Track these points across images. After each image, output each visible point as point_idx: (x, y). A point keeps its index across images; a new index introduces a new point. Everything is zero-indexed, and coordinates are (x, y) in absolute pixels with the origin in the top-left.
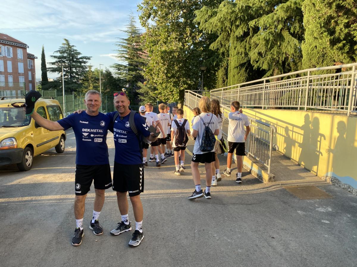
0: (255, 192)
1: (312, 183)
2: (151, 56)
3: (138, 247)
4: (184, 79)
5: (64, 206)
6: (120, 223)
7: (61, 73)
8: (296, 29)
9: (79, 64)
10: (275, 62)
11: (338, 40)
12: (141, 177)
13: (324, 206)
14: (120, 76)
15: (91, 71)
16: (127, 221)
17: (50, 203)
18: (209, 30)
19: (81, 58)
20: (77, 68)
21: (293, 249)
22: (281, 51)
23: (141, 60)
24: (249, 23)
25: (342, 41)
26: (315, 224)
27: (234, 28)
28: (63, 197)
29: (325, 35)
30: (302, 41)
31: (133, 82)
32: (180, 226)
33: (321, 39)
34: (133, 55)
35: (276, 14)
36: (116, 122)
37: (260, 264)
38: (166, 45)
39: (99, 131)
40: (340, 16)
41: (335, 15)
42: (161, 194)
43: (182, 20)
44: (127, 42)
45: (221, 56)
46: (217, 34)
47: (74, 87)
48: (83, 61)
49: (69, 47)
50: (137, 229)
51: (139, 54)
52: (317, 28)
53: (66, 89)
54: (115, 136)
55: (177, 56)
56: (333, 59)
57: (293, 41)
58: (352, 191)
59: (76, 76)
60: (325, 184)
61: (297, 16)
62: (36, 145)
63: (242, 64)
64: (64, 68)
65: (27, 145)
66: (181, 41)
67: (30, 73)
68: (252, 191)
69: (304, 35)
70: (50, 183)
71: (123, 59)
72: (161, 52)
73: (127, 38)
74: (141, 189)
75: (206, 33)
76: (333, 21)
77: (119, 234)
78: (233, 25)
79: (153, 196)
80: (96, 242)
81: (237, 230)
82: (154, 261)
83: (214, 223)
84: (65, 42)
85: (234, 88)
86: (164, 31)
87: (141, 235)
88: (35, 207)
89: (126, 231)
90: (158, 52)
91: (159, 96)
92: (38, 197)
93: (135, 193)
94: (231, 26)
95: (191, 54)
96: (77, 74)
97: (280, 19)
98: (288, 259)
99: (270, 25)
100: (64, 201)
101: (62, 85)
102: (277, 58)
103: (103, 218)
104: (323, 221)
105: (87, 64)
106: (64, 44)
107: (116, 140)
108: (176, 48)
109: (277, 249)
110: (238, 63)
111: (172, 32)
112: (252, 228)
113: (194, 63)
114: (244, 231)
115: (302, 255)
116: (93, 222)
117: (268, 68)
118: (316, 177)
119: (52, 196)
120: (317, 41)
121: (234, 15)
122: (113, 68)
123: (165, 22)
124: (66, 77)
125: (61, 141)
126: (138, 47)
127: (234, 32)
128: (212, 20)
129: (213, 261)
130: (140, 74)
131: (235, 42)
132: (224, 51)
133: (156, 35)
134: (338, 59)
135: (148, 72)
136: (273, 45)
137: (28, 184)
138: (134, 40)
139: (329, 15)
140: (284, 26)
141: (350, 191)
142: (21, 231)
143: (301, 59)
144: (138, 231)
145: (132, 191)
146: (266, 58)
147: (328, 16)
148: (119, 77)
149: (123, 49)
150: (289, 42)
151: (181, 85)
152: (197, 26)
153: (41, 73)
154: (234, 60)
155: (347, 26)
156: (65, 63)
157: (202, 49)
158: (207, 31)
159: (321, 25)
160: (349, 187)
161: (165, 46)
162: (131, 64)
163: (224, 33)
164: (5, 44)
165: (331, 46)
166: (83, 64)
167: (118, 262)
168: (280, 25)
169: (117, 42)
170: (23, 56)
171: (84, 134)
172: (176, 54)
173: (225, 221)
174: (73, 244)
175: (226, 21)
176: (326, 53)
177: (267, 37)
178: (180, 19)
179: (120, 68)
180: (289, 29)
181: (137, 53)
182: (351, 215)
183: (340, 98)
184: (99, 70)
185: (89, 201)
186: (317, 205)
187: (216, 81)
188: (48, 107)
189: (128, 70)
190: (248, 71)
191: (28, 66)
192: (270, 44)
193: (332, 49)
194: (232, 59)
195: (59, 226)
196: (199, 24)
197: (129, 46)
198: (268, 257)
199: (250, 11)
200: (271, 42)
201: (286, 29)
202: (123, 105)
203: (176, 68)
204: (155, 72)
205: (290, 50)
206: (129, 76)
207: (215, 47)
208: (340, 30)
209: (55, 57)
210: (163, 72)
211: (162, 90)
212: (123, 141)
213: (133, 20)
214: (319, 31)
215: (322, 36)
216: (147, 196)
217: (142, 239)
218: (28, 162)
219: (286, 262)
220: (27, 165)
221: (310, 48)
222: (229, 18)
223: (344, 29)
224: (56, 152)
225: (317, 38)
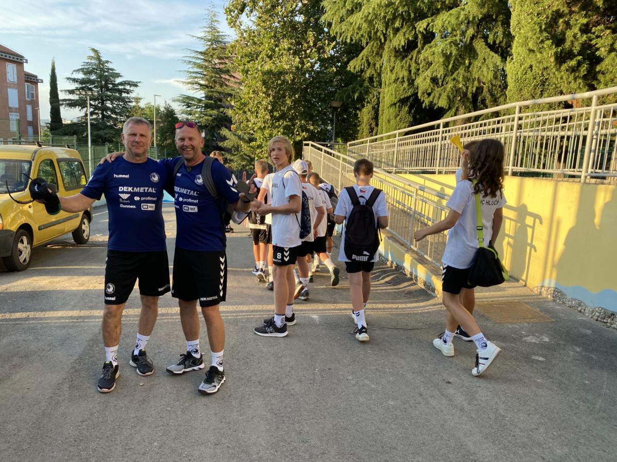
0: (419, 311)
1: (517, 298)
2: (246, 80)
3: (215, 395)
4: (303, 122)
5: (85, 329)
6: (184, 355)
7: (85, 109)
8: (497, 37)
9: (117, 95)
10: (461, 96)
11: (570, 55)
12: (222, 274)
13: (537, 335)
14: (190, 117)
15: (140, 108)
16: (197, 351)
17: (61, 323)
18: (347, 37)
19: (121, 84)
20: (114, 102)
21: (481, 401)
22: (471, 75)
23: (228, 90)
24: (416, 25)
25: (576, 56)
26: (519, 362)
27: (390, 32)
28: (84, 313)
29: (547, 45)
30: (508, 58)
31: (213, 128)
32: (289, 362)
33: (541, 53)
34: (214, 81)
35: (463, 9)
36: (179, 175)
37: (426, 423)
38: (272, 61)
39: (149, 191)
40: (574, 12)
41: (566, 10)
42: (257, 311)
43: (300, 18)
44: (203, 57)
45: (366, 84)
46: (362, 43)
47: (108, 135)
48: (125, 89)
49: (100, 63)
50: (214, 364)
51: (224, 78)
52: (534, 32)
53: (94, 138)
54: (177, 199)
55: (291, 80)
56: (559, 89)
57: (492, 58)
58: (584, 310)
59: (112, 115)
60: (540, 299)
61: (499, 15)
62: (37, 226)
63: (404, 99)
64: (90, 100)
65: (21, 226)
66: (299, 55)
67: (29, 108)
68: (415, 309)
69: (511, 49)
70: (62, 292)
71: (196, 86)
72: (262, 73)
73: (203, 49)
74: (221, 294)
75: (342, 41)
76: (561, 20)
77: (181, 372)
78: (390, 27)
79: (244, 314)
80: (139, 387)
81: (387, 370)
82: (242, 418)
83: (347, 359)
84: (92, 54)
85: (389, 137)
86: (269, 36)
87: (221, 374)
88: (33, 329)
89: (194, 370)
90: (256, 73)
91: (258, 151)
92: (40, 313)
93: (210, 301)
94: (386, 30)
95: (316, 78)
96: (113, 111)
97: (471, 19)
98: (473, 416)
99: (453, 30)
100: (86, 320)
101: (88, 130)
102: (464, 89)
103: (154, 348)
104: (534, 357)
105: (132, 95)
106: (91, 58)
107: (178, 207)
108: (289, 66)
109: (455, 400)
110: (396, 98)
111: (283, 38)
112: (414, 367)
113: (320, 94)
114: (399, 371)
115: (497, 410)
116: (136, 353)
117: (448, 105)
118: (525, 288)
119: (65, 312)
120: (534, 57)
121: (391, 10)
122: (178, 103)
123: (270, 21)
124: (94, 117)
125: (82, 223)
126: (223, 66)
127: (391, 41)
128: (352, 19)
129: (344, 418)
130: (225, 114)
131: (393, 59)
132: (373, 75)
133: (255, 43)
134: (568, 89)
135: (239, 109)
136: (457, 65)
137: (22, 292)
138: (216, 54)
139: (555, 9)
140: (477, 32)
141: (580, 311)
142: (7, 368)
143: (504, 92)
144: (216, 368)
145: (207, 297)
146: (445, 89)
147: (553, 11)
148: (187, 119)
149: (196, 70)
150: (484, 59)
151: (297, 132)
152: (326, 30)
153: (50, 108)
154: (389, 94)
155: (585, 29)
156: (93, 90)
157: (335, 70)
158: (343, 38)
159: (541, 27)
160: (580, 305)
161: (270, 62)
162: (210, 96)
163: (374, 43)
165: (556, 64)
166: (124, 95)
167: (179, 420)
168: (470, 30)
169: (185, 57)
170: (18, 77)
171: (121, 195)
172: (288, 78)
173: (368, 355)
174: (99, 389)
175: (378, 20)
176: (548, 78)
177: (446, 50)
178: (296, 16)
179: (191, 104)
180: (485, 38)
181: (221, 78)
182: (581, 348)
183: (569, 156)
184: (153, 106)
185: (130, 320)
186: (525, 331)
187: (358, 128)
188: (59, 161)
189: (205, 107)
190: (413, 111)
191: (27, 96)
192: (452, 62)
193: (558, 70)
194: (386, 91)
195: (76, 360)
196: (330, 25)
197: (206, 64)
198: (440, 412)
199: (418, 4)
200: (453, 59)
201: (480, 38)
202: (192, 145)
203: (289, 102)
204: (252, 108)
205: (485, 73)
206: (206, 118)
207: (357, 66)
208: (574, 37)
209: (75, 80)
210: (266, 109)
211: (263, 140)
212: (191, 209)
213: (214, 19)
214: (537, 38)
215: (543, 46)
216: (233, 314)
217: (222, 382)
218: (23, 257)
219: (470, 421)
220: (22, 261)
221: (521, 70)
222: (382, 14)
223: (579, 34)
224: (75, 243)
225: (533, 51)
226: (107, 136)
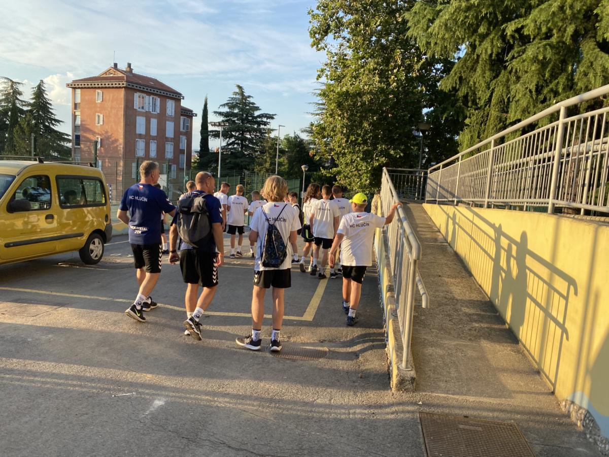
4: (384, 146)
7: (228, 139)
9: (256, 126)
19: (259, 116)
20: (253, 133)
45: (459, 103)
48: (262, 121)
49: (243, 99)
55: (368, 101)
57: (601, 60)
59: (249, 145)
66: (384, 75)
67: (184, 139)
84: (237, 90)
96: (251, 141)
105: (268, 127)
106: (236, 93)
118: (552, 397)
124: (235, 146)
125: (91, 242)
132: (467, 93)
136: (556, 73)
150: (591, 62)
151: (376, 157)
153: (200, 139)
156: (236, 123)
163: (466, 57)
164: (150, 92)
166: (262, 126)
168: (570, 26)
170: (175, 111)
191: (182, 128)
192: (548, 69)
200: (551, 65)
203: (366, 125)
207: (449, 85)
209: (220, 114)
226: (242, 164)
